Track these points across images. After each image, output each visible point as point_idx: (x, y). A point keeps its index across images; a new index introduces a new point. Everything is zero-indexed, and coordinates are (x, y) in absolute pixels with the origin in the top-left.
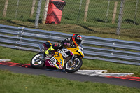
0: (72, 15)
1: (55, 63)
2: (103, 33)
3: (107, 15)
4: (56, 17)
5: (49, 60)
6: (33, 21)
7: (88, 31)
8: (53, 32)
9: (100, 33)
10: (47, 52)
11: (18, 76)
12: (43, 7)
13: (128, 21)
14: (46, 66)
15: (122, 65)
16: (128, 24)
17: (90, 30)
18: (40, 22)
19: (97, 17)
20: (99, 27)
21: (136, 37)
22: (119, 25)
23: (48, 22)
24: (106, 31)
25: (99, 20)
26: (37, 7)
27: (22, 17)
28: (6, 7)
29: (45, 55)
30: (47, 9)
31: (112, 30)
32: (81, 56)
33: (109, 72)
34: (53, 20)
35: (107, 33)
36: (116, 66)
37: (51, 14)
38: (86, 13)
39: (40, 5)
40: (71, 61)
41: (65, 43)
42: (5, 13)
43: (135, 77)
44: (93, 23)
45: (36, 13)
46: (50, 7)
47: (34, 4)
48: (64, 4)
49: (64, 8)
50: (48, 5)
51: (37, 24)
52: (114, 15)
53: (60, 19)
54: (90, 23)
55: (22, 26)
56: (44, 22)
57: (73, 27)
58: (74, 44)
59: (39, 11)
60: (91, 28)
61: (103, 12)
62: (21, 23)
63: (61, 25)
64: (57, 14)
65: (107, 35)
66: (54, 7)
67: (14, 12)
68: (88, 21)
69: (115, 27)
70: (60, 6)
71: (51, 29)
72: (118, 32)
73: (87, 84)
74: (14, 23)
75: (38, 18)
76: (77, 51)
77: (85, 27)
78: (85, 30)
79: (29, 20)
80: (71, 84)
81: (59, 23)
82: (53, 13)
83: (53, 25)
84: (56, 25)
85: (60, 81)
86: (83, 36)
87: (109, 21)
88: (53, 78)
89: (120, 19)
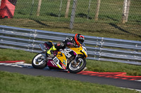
0: (25, 9)
1: (58, 63)
2: (56, 27)
3: (60, 9)
4: (9, 12)
5: (52, 60)
8: (5, 26)
9: (53, 27)
13: (81, 15)
14: (49, 67)
16: (81, 18)
17: (42, 24)
19: (50, 11)
20: (52, 21)
21: (90, 31)
22: (72, 19)
24: (59, 25)
25: (52, 15)
31: (65, 25)
32: (84, 56)
34: (6, 14)
35: (60, 28)
37: (4, 8)
38: (39, 8)
40: (74, 61)
41: (68, 43)
43: (88, 72)
44: (46, 18)
46: (3, 1)
49: (17, 2)
52: (68, 10)
53: (13, 13)
54: (42, 18)
57: (26, 21)
60: (44, 22)
61: (56, 7)
63: (14, 19)
65: (60, 30)
66: (7, 1)
68: (41, 15)
69: (68, 22)
71: (4, 24)
72: (72, 27)
73: (40, 78)
76: (81, 51)
77: (38, 22)
78: (38, 24)
80: (23, 78)
81: (12, 17)
82: (6, 7)
83: (6, 19)
84: (9, 19)
85: (13, 76)
86: (36, 31)
87: (62, 16)
88: (6, 72)
89: (73, 13)
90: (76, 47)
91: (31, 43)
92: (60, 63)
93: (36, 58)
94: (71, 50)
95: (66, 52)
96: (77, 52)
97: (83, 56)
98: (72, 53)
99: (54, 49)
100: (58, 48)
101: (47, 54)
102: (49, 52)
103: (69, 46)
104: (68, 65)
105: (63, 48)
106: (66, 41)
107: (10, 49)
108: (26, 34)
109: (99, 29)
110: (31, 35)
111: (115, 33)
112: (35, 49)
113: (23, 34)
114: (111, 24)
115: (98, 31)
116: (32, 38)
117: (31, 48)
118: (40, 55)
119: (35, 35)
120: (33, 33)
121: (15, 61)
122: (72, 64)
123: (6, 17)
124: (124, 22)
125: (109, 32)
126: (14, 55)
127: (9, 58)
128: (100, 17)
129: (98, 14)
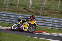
3: (2, 2)
5: (21, 27)
13: (11, 4)
14: (19, 30)
15: (8, 24)
16: (11, 6)
22: (7, 6)
24: (1, 9)
33: (2, 27)
36: (5, 24)
41: (28, 19)
69: (5, 7)
87: (3, 5)
89: (7, 4)
90: (31, 21)
92: (25, 28)
93: (13, 26)
94: (29, 22)
95: (27, 23)
96: (32, 23)
97: (35, 25)
98: (30, 24)
99: (22, 22)
100: (23, 21)
101: (18, 24)
102: (19, 23)
103: (28, 21)
104: (28, 29)
105: (26, 21)
106: (27, 18)
109: (19, 11)
111: (25, 12)
114: (24, 8)
115: (18, 11)
118: (15, 25)
122: (30, 29)
124: (30, 7)
125: (23, 12)
128: (19, 5)
129: (18, 4)
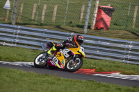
0: (120, 21)
1: (57, 63)
4: (105, 23)
6: (82, 27)
7: (136, 37)
8: (101, 38)
10: (49, 52)
11: (67, 81)
12: (92, 13)
18: (89, 27)
23: (97, 28)
26: (85, 12)
27: (71, 23)
28: (55, 13)
29: (48, 55)
30: (96, 15)
32: (82, 55)
34: (102, 26)
37: (100, 20)
38: (135, 19)
39: (89, 11)
40: (72, 60)
42: (54, 19)
45: (84, 19)
46: (99, 13)
47: (83, 9)
48: (112, 10)
49: (113, 14)
50: (96, 11)
51: (86, 30)
53: (108, 24)
54: (138, 29)
55: (71, 31)
56: (93, 28)
57: (121, 33)
58: (76, 45)
59: (88, 17)
62: (70, 29)
63: (110, 31)
64: (106, 20)
66: (103, 13)
67: (63, 18)
68: (136, 27)
70: (109, 12)
71: (100, 35)
73: (135, 89)
74: (63, 29)
75: (87, 24)
76: (78, 51)
78: (134, 36)
79: (78, 26)
80: (119, 89)
81: (108, 29)
82: (102, 19)
83: (102, 30)
84: (105, 31)
85: (108, 87)
86: (131, 42)
88: (102, 83)
91: (127, 54)
92: (59, 63)
93: (38, 58)
94: (69, 50)
95: (64, 52)
96: (75, 52)
98: (70, 53)
99: (54, 49)
100: (58, 48)
106: (65, 42)
107: (106, 60)
108: (122, 46)
110: (126, 46)
112: (130, 60)
113: (119, 45)
116: (128, 49)
117: (126, 59)
119: (131, 47)
120: (129, 44)
121: (111, 72)
122: (70, 64)
123: (102, 28)
126: (110, 66)
127: (105, 69)
